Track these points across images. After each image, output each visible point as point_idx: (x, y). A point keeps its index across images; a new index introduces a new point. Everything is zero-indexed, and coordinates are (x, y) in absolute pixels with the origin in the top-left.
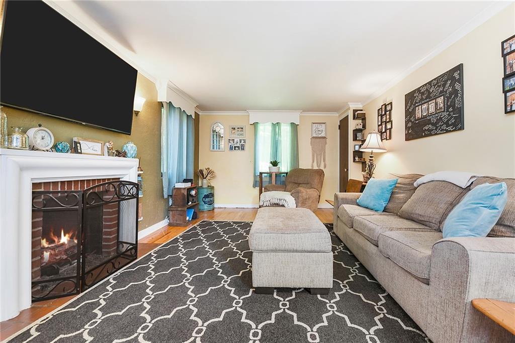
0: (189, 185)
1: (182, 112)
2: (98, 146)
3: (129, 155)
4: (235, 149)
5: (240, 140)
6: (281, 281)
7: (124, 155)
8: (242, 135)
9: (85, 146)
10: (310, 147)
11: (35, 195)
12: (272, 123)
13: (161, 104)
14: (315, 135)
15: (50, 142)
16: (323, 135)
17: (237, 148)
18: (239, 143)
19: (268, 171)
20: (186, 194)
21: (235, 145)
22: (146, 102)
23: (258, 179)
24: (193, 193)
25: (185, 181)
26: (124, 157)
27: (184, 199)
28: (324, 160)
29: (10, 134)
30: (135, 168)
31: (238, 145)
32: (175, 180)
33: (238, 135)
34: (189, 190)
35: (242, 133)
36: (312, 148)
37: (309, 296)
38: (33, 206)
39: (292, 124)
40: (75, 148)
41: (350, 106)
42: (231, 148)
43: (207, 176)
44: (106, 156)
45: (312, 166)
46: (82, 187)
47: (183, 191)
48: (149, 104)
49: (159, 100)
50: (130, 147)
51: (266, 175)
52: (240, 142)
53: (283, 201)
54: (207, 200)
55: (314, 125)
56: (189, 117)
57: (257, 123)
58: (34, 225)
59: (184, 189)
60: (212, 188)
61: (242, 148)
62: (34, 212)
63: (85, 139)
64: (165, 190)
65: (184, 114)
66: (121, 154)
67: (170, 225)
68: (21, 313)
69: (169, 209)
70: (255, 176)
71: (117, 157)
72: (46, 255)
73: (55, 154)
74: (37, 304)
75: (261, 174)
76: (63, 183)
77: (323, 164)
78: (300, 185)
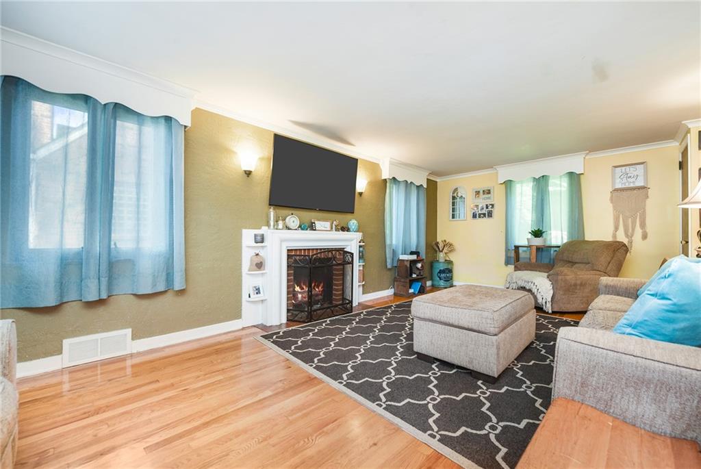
0: (414, 257)
1: (408, 185)
2: (327, 225)
3: (351, 230)
4: (479, 217)
5: (487, 205)
6: (438, 352)
7: (348, 230)
8: (489, 198)
9: (319, 225)
10: (610, 206)
11: (289, 257)
12: (534, 178)
13: (385, 181)
14: (618, 186)
15: (297, 223)
16: (640, 183)
17: (482, 216)
18: (485, 209)
19: (526, 243)
20: (408, 266)
21: (480, 212)
22: (369, 182)
23: (512, 254)
24: (419, 265)
25: (412, 253)
26: (347, 231)
27: (407, 270)
28: (643, 225)
29: (277, 221)
30: (355, 241)
31: (483, 212)
32: (400, 251)
33: (484, 199)
34: (413, 262)
35: (489, 195)
36: (614, 207)
37: (470, 378)
38: (288, 263)
39: (571, 174)
40: (312, 227)
41: (690, 126)
42: (474, 216)
43: (443, 249)
44: (334, 232)
45: (614, 236)
46: (309, 253)
47: (406, 263)
48: (372, 184)
49: (383, 178)
50: (353, 223)
51: (525, 249)
52: (487, 208)
53: (530, 283)
54: (443, 275)
55: (618, 170)
56: (419, 187)
57: (511, 181)
58: (288, 275)
59: (407, 261)
60: (450, 262)
61: (490, 215)
62: (289, 267)
63: (319, 220)
64: (389, 261)
65: (413, 186)
66: (345, 229)
67: (395, 294)
68: (281, 324)
69: (395, 280)
70: (507, 250)
71: (341, 232)
72: (300, 296)
73: (300, 231)
74: (289, 322)
75: (517, 248)
76: (305, 250)
77: (638, 232)
78: (577, 265)
